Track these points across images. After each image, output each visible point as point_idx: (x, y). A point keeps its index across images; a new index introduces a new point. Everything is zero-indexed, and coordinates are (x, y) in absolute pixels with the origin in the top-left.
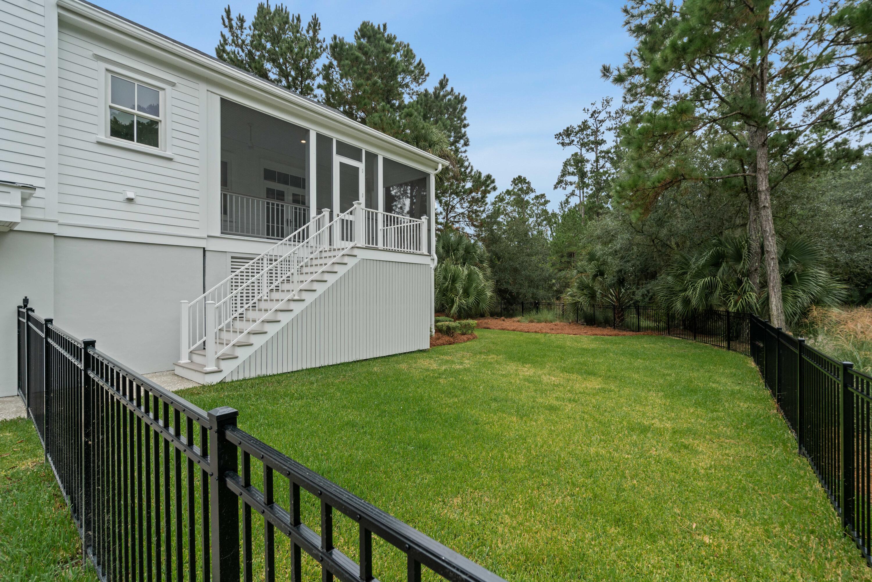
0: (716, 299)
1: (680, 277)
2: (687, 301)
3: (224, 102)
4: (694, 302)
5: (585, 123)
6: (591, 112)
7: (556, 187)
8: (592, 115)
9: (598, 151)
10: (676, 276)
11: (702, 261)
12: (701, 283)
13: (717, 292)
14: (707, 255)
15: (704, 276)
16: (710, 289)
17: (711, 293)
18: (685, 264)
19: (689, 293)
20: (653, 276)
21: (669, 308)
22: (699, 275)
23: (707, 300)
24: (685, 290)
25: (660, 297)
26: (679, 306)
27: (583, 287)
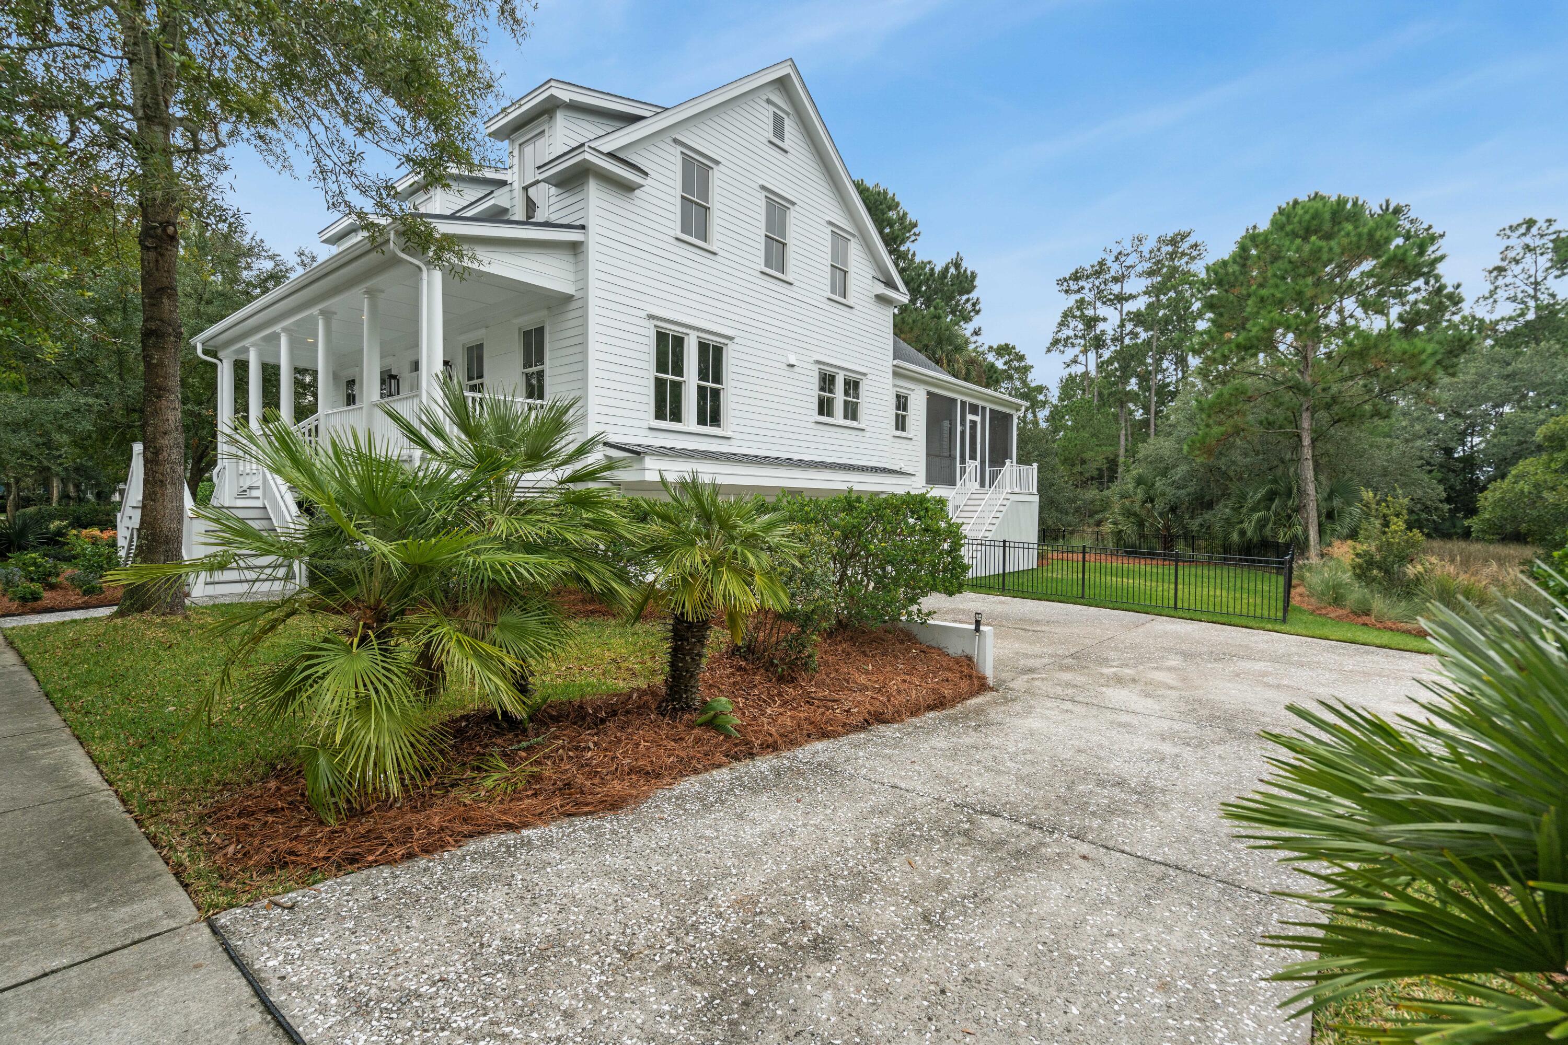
0: (1268, 531)
1: (1237, 510)
2: (1243, 533)
3: (929, 393)
4: (1249, 533)
5: (1102, 263)
6: (1115, 253)
7: (1049, 351)
8: (1117, 258)
9: (1124, 313)
10: (1233, 509)
11: (1259, 496)
12: (1256, 516)
13: (1270, 525)
14: (1262, 492)
15: (1260, 511)
16: (1262, 523)
17: (1264, 526)
18: (1243, 497)
19: (1245, 525)
20: (1210, 505)
21: (1226, 538)
22: (1254, 509)
23: (1261, 531)
24: (1242, 522)
25: (1217, 528)
26: (1235, 537)
27: (1128, 513)
